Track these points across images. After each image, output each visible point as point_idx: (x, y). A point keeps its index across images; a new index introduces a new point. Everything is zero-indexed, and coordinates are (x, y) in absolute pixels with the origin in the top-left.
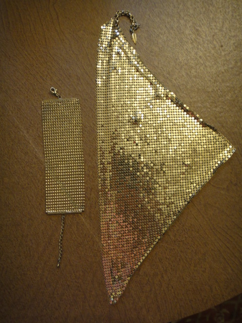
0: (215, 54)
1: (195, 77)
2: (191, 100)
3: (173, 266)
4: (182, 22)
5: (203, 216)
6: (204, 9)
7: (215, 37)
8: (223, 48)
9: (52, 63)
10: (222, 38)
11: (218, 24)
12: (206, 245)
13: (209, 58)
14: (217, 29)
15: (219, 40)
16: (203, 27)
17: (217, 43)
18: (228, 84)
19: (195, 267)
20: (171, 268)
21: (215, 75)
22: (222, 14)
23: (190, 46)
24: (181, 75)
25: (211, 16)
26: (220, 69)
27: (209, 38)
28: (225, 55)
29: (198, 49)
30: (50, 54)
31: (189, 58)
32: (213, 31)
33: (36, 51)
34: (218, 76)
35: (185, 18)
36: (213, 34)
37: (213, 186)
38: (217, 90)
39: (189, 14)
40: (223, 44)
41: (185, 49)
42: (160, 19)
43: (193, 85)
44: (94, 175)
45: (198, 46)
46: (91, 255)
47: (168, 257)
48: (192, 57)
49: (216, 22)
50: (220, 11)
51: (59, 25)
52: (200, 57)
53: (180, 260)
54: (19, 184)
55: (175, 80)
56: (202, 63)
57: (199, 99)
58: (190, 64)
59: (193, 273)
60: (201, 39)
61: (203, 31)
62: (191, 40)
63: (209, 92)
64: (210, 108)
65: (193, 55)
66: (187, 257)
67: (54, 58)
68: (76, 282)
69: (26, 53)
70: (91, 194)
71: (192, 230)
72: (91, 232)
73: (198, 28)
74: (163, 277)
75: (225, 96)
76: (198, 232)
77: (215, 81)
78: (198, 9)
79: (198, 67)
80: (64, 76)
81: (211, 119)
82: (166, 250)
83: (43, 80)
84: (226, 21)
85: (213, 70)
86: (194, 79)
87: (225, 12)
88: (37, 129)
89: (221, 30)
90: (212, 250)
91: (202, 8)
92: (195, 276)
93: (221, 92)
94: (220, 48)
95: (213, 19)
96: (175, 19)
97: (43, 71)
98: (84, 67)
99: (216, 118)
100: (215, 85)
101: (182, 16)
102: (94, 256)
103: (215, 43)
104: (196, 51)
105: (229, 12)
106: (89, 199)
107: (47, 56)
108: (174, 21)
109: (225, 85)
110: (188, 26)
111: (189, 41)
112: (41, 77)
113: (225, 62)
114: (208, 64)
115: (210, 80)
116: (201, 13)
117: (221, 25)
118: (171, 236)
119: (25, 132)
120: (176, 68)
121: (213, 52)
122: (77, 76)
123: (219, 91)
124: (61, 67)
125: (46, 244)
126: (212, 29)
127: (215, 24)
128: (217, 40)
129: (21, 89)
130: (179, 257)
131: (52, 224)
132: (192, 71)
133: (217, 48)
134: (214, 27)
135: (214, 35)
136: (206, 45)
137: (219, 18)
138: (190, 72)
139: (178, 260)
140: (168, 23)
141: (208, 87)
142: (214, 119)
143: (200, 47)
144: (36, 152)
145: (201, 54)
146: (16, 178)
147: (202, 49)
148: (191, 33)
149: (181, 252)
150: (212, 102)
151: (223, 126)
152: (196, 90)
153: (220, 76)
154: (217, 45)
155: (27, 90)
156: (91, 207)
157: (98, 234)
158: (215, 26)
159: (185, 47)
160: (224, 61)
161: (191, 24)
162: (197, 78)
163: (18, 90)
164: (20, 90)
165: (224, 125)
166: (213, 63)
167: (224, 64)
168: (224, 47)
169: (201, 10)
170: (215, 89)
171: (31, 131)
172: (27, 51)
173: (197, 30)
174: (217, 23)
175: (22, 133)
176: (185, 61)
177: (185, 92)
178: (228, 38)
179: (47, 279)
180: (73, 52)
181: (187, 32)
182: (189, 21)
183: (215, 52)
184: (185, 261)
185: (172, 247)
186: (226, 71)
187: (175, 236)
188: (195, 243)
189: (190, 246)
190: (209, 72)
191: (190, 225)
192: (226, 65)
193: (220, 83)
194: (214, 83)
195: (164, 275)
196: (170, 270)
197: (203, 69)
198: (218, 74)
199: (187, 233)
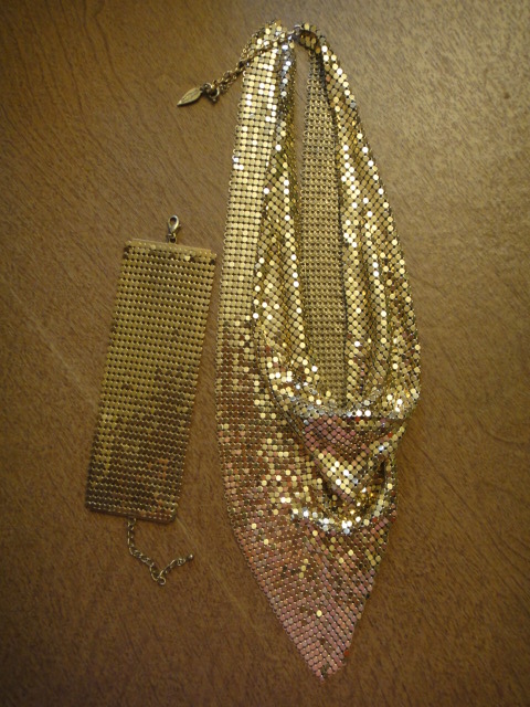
0: (491, 116)
1: (443, 174)
2: (435, 232)
3: (403, 635)
4: (406, 41)
5: (474, 514)
6: (460, 8)
7: (489, 74)
8: (510, 100)
9: (96, 157)
10: (507, 75)
11: (496, 42)
12: (482, 584)
13: (475, 127)
14: (493, 54)
15: (499, 82)
16: (458, 52)
17: (495, 87)
18: (525, 190)
19: (457, 637)
20: (400, 642)
21: (493, 168)
22: (505, 15)
23: (430, 99)
24: (408, 171)
25: (479, 24)
26: (503, 152)
27: (474, 78)
28: (516, 117)
29: (448, 105)
30: (91, 134)
31: (426, 128)
32: (485, 58)
33: (57, 128)
34: (500, 170)
35: (414, 32)
36: (484, 67)
37: (495, 439)
38: (499, 205)
39: (423, 20)
40: (510, 90)
41: (416, 106)
42: (353, 37)
43: (439, 194)
44: (205, 421)
45: (448, 98)
46: (204, 612)
47: (391, 614)
48: (435, 127)
49: (490, 37)
50: (501, 10)
51: (110, 62)
52: (455, 126)
53: (420, 621)
54: (27, 448)
55: (394, 184)
56: (460, 138)
57: (455, 227)
58: (431, 144)
59: (453, 652)
60: (455, 81)
61: (460, 61)
62: (431, 83)
63: (477, 211)
64: (481, 249)
65: (437, 120)
66: (437, 613)
67: (100, 144)
68: (170, 678)
69: (35, 134)
70: (199, 468)
71: (448, 548)
72: (204, 559)
73: (447, 54)
74: (379, 662)
75: (519, 218)
76: (462, 553)
77: (492, 182)
78: (445, 8)
79: (449, 150)
80: (128, 186)
81: (485, 276)
82: (386, 598)
83: (78, 198)
84: (515, 34)
85: (486, 156)
86: (441, 180)
87: (513, 13)
88: (67, 314)
89: (503, 57)
90: (498, 595)
91: (456, 5)
92: (458, 660)
93: (508, 208)
94: (504, 101)
95: (483, 29)
96: (390, 36)
97: (77, 177)
98: (174, 162)
99: (497, 273)
100: (493, 192)
101: (407, 26)
102: (212, 615)
103: (489, 88)
104: (443, 110)
105: (522, 11)
106: (196, 479)
107: (84, 138)
108: (388, 41)
109: (518, 193)
110: (422, 51)
111: (426, 89)
112: (71, 190)
113: (517, 135)
114: (473, 141)
115: (480, 182)
116: (452, 18)
117: (504, 45)
118: (398, 565)
119: (39, 323)
120: (395, 156)
121: (485, 110)
122: (157, 184)
123: (503, 206)
124: (119, 164)
125: (97, 589)
126: (480, 55)
127: (489, 42)
128: (496, 81)
129: (27, 221)
130: (418, 615)
131: (109, 541)
132: (435, 162)
133: (495, 103)
134: (486, 50)
135: (486, 71)
136: (467, 96)
137: (497, 28)
138: (431, 163)
139: (416, 620)
140: (373, 45)
141: (475, 198)
142: (493, 275)
143: (452, 100)
144: (66, 370)
145: (455, 117)
146: (22, 432)
147: (459, 106)
148: (429, 67)
149: (423, 600)
150: (486, 234)
151: (515, 293)
152: (446, 205)
153: (505, 169)
154: (495, 95)
155: (39, 224)
156: (200, 497)
157: (221, 563)
158: (489, 47)
159: (416, 103)
160: (513, 133)
161: (429, 44)
162: (449, 177)
163: (19, 223)
164: (23, 224)
165: (519, 289)
166: (487, 138)
167: (514, 140)
168: (513, 98)
169: (453, 9)
170: (494, 203)
171: (52, 321)
172: (36, 130)
173: (445, 60)
174: (492, 40)
175: (30, 327)
176: (418, 138)
177: (419, 213)
178: (521, 75)
179: (102, 674)
180: (146, 126)
181: (420, 65)
182: (424, 39)
183: (491, 112)
184: (432, 623)
185: (400, 591)
186: (520, 156)
187: (406, 564)
188: (455, 580)
189: (444, 587)
190: (478, 162)
191: (441, 535)
192: (518, 142)
193: (505, 186)
194: (491, 188)
195: (383, 659)
196: (398, 646)
197: (461, 154)
198: (499, 164)
199: (436, 556)
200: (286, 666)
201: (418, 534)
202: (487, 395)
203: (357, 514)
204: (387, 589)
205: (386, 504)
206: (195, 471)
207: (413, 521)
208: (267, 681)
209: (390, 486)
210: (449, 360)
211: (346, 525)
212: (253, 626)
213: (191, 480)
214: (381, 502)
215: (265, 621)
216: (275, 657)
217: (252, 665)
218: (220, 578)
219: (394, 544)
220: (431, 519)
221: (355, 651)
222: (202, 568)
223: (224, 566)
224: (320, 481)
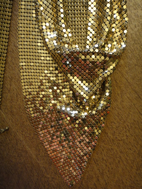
3: (110, 168)
19: (137, 170)
20: (109, 171)
44: (13, 61)
46: (14, 155)
47: (105, 158)
53: (119, 162)
59: (135, 177)
66: (128, 158)
70: (11, 85)
71: (135, 127)
72: (14, 130)
74: (99, 180)
82: (103, 150)
102: (18, 156)
106: (9, 91)
118: (109, 135)
130: (118, 159)
139: (117, 161)
149: (121, 152)
156: (12, 100)
184: (125, 163)
185: (110, 147)
187: (113, 135)
188: (138, 143)
189: (132, 146)
191: (132, 121)
195: (100, 179)
196: (108, 173)
199: (129, 131)
200: (54, 180)
201: (120, 120)
203: (90, 109)
204: (103, 146)
205: (105, 103)
206: (9, 86)
207: (118, 113)
208: (44, 186)
209: (107, 94)
211: (84, 114)
212: (38, 162)
213: (7, 91)
214: (102, 102)
215: (44, 159)
216: (49, 176)
217: (37, 179)
218: (22, 139)
219: (108, 124)
220: (127, 113)
221: (87, 174)
222: (13, 134)
223: (24, 133)
224: (71, 92)
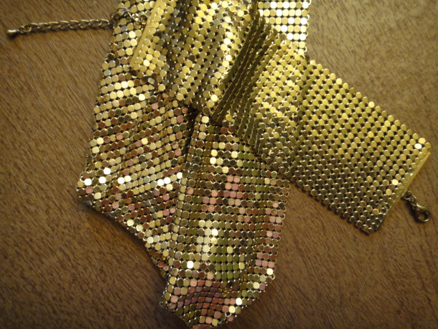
18: (403, 65)
21: (370, 37)
26: (383, 19)
34: (378, 39)
75: (394, 99)
77: (367, 53)
85: (363, 22)
93: (383, 85)
100: (368, 65)
109: (395, 68)
115: (354, 52)
123: (377, 83)
153: (384, 39)
162: (318, 43)
167: (397, 5)
170: (367, 78)
186: (402, 25)
190: (353, 28)
192: (401, 8)
193: (382, 59)
194: (366, 60)
197: (335, 18)
198: (377, 33)
202: (342, 296)
210: (303, 256)
